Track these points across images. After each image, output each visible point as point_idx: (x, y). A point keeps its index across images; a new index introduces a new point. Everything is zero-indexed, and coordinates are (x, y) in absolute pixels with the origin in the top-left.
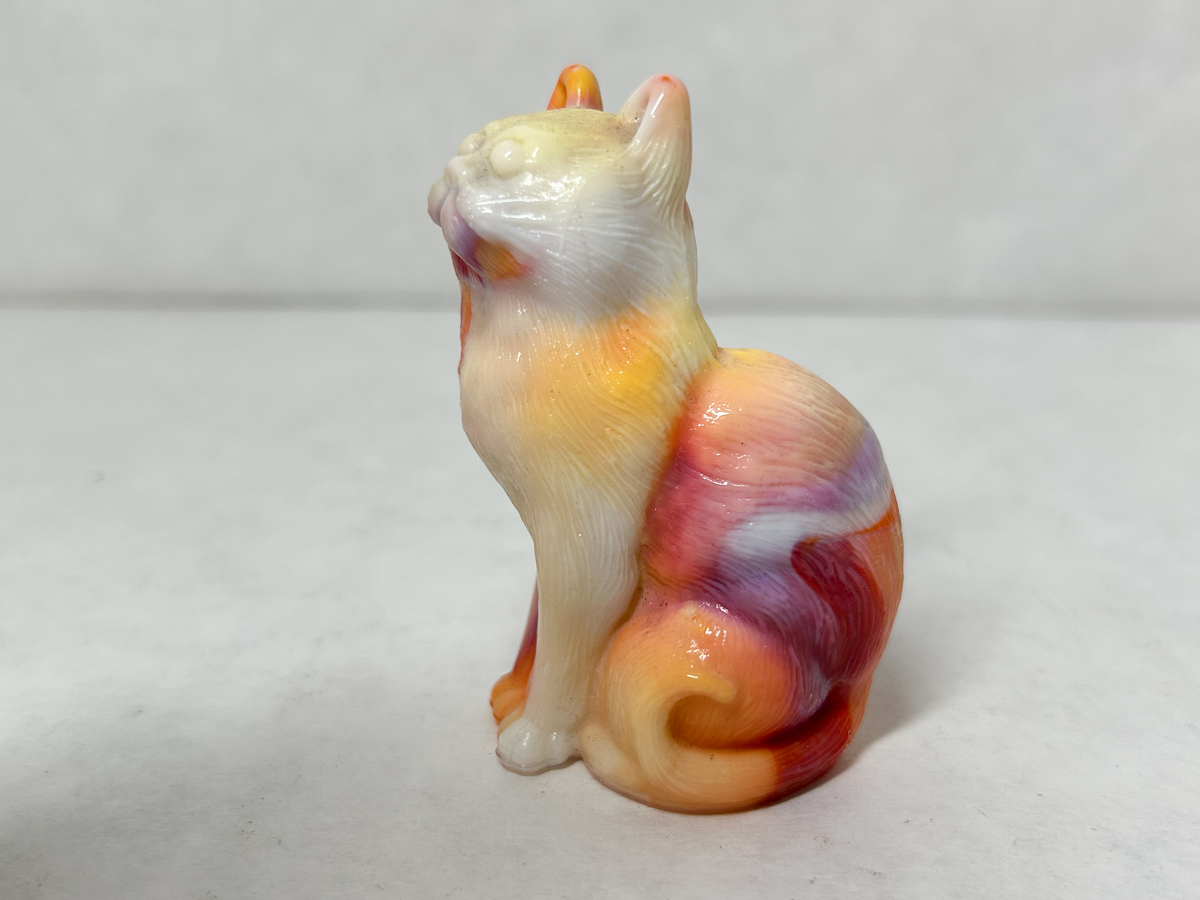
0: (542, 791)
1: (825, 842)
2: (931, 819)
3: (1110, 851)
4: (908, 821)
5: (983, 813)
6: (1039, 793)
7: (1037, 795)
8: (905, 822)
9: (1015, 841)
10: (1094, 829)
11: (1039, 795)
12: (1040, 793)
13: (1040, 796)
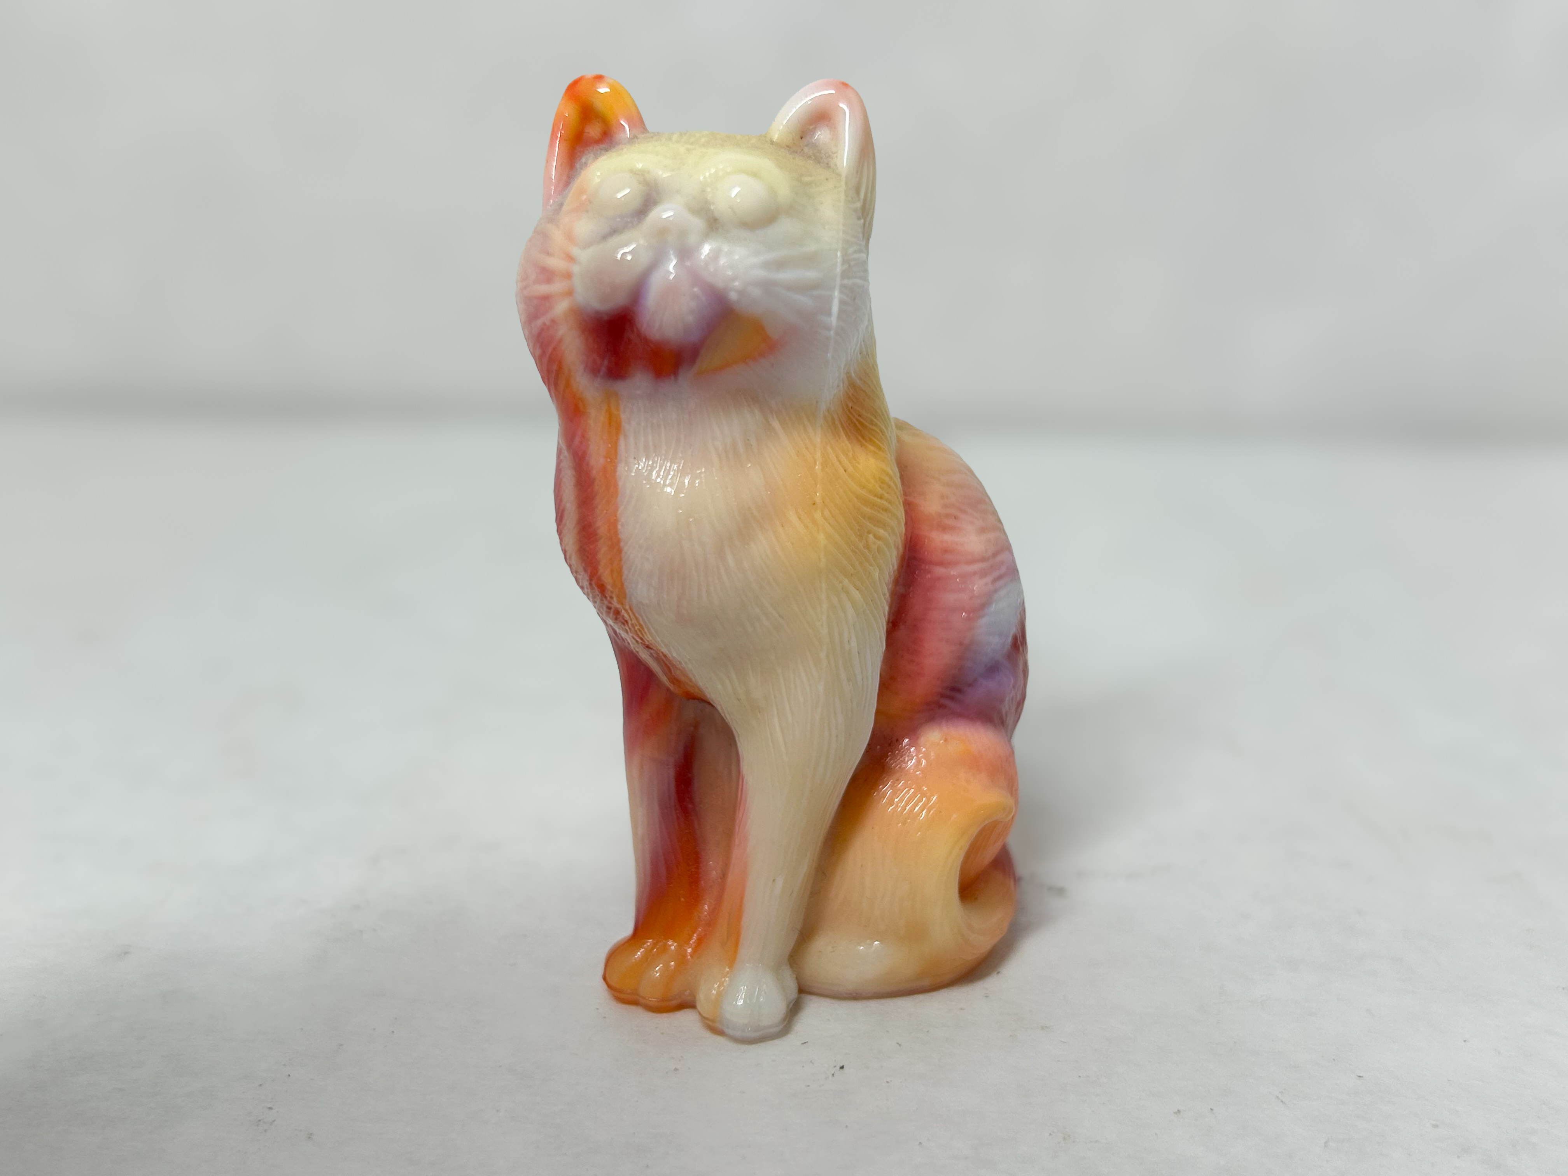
0: (674, 1068)
1: (1064, 1139)
2: (1211, 1109)
3: (1458, 1157)
4: (1179, 1111)
5: (1282, 1101)
6: (1359, 1075)
7: (1356, 1077)
8: (1174, 1113)
9: (1326, 1143)
10: (1435, 1126)
11: (1360, 1076)
12: (1361, 1075)
13: (1361, 1078)
